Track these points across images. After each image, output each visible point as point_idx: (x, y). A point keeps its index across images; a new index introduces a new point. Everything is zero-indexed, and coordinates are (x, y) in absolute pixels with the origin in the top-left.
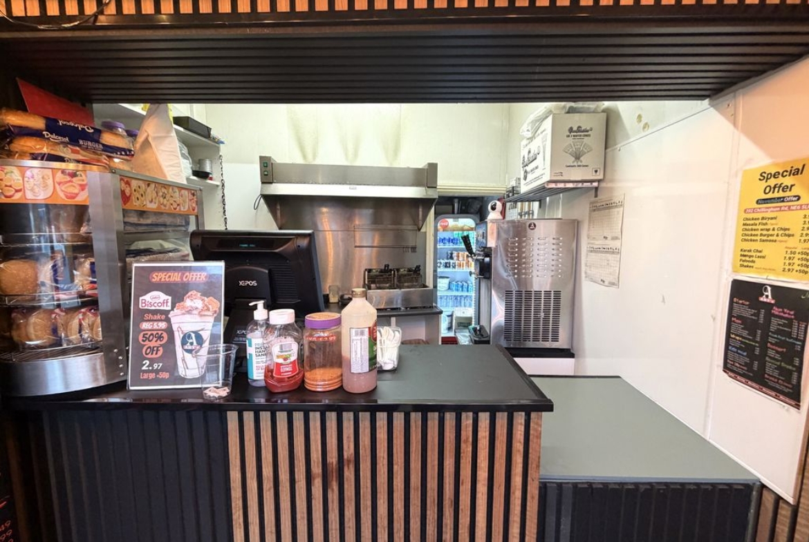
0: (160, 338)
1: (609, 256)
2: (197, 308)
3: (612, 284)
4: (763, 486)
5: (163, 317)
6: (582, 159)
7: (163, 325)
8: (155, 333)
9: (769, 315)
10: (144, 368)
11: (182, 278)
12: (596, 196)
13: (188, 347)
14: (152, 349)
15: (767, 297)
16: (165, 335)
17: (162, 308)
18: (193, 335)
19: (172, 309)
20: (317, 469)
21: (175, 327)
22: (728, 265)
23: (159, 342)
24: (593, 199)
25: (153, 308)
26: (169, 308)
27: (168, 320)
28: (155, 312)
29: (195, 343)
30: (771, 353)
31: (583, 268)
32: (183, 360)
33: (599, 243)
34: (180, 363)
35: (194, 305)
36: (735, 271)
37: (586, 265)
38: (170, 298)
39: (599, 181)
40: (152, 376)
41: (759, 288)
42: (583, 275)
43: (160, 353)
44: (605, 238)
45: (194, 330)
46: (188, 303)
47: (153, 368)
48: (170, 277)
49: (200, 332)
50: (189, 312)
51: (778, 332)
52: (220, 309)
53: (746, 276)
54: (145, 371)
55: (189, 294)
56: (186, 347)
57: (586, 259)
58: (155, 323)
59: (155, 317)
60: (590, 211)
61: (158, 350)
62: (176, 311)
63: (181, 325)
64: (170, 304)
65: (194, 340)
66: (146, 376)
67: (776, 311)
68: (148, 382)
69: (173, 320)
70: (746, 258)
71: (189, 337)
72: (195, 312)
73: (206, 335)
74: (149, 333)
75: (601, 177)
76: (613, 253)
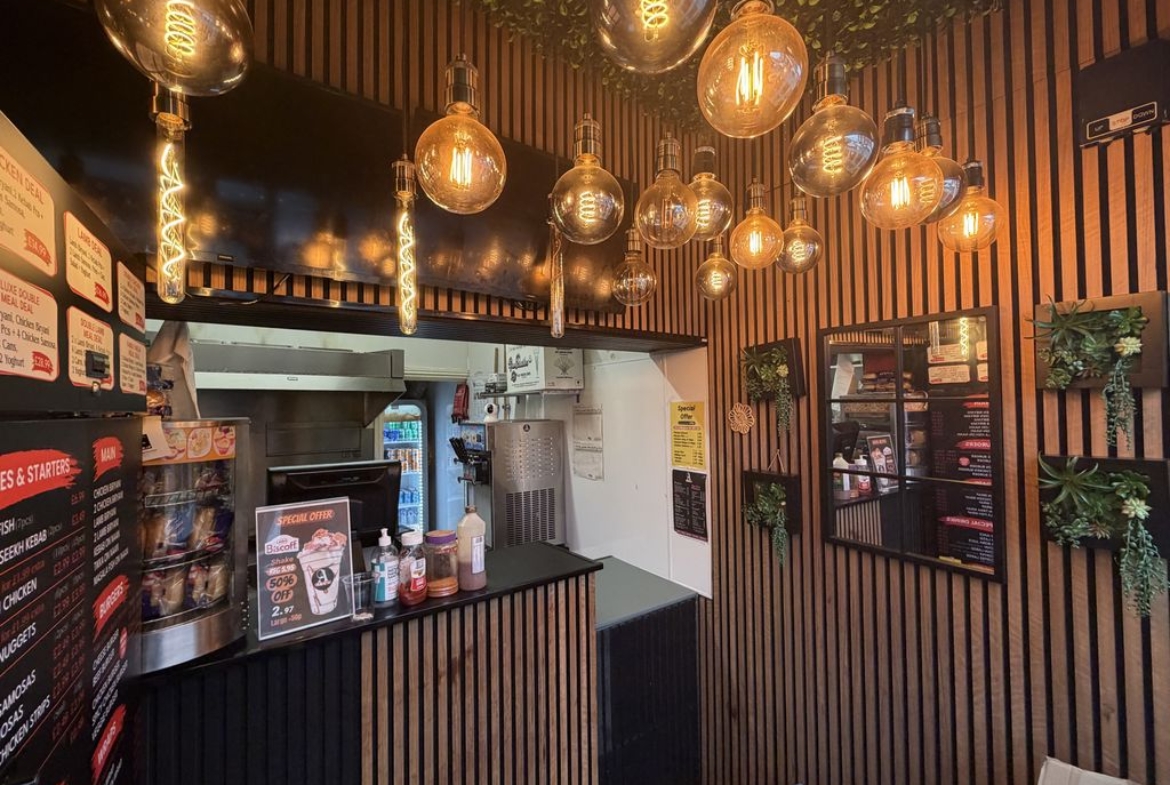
0: (289, 581)
1: (595, 455)
2: (325, 545)
3: (598, 478)
4: (700, 596)
5: (291, 559)
6: (568, 371)
7: (292, 567)
8: (283, 577)
9: (691, 490)
10: (274, 615)
11: (308, 518)
12: (578, 401)
13: (320, 584)
14: (281, 594)
15: (689, 480)
16: (295, 577)
17: (290, 551)
18: (323, 572)
19: (301, 550)
20: (443, 668)
21: (304, 568)
22: (669, 461)
23: (288, 585)
24: (576, 404)
25: (280, 552)
26: (297, 550)
27: (297, 562)
28: (283, 556)
29: (326, 579)
30: (694, 513)
31: (571, 465)
32: (316, 597)
33: (583, 442)
34: (312, 601)
35: (322, 543)
36: (673, 464)
37: (574, 462)
38: (297, 540)
39: (580, 390)
40: (284, 621)
41: (684, 474)
42: (572, 472)
43: (290, 596)
44: (590, 438)
45: (325, 565)
46: (316, 541)
47: (284, 612)
48: (296, 519)
49: (331, 568)
50: (318, 549)
51: (695, 499)
52: (347, 542)
53: (680, 468)
54: (277, 618)
55: (317, 532)
56: (317, 585)
57: (573, 456)
58: (283, 568)
59: (283, 561)
60: (574, 415)
61: (288, 593)
62: (304, 551)
63: (311, 564)
64: (297, 545)
65: (325, 577)
66: (277, 623)
67: (693, 487)
68: (280, 628)
69: (301, 561)
70: (678, 457)
71: (320, 573)
72: (323, 549)
73: (336, 570)
74: (277, 578)
75: (582, 387)
76: (597, 451)
